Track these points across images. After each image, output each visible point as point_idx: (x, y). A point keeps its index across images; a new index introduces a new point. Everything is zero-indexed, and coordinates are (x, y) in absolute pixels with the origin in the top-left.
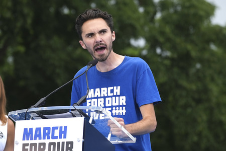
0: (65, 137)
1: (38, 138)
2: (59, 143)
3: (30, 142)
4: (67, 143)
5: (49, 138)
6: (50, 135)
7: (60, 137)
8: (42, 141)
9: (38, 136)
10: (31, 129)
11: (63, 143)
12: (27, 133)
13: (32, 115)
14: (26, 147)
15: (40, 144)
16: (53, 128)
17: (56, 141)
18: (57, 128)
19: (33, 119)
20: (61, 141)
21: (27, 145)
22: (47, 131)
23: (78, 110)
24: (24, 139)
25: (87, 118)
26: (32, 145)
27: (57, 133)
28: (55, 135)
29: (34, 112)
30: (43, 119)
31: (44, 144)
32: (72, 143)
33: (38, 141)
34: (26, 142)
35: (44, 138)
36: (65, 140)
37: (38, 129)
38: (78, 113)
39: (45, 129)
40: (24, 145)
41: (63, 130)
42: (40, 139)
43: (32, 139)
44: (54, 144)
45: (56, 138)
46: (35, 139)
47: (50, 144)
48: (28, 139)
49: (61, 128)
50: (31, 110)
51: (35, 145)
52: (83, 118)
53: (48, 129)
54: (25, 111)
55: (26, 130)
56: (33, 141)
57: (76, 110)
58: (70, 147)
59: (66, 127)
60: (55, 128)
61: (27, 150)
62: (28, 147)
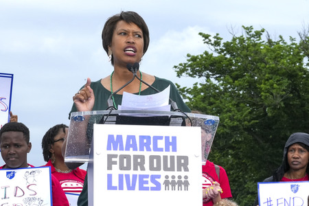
0: (175, 150)
1: (131, 149)
2: (165, 157)
3: (119, 153)
4: (179, 158)
5: (149, 150)
6: (151, 146)
7: (167, 150)
8: (138, 153)
9: (131, 146)
10: (120, 137)
11: (172, 157)
12: (113, 142)
14: (114, 159)
15: (136, 157)
16: (154, 137)
17: (161, 154)
18: (161, 138)
20: (169, 154)
21: (115, 156)
22: (145, 141)
24: (109, 148)
26: (122, 157)
27: (161, 144)
28: (159, 147)
31: (142, 157)
32: (186, 158)
33: (131, 153)
35: (142, 149)
36: (175, 154)
37: (130, 137)
39: (142, 138)
40: (110, 157)
42: (135, 149)
43: (121, 149)
45: (161, 150)
46: (127, 149)
47: (152, 158)
48: (115, 149)
49: (167, 138)
53: (148, 138)
55: (111, 137)
56: (125, 153)
58: (183, 163)
59: (175, 137)
60: (156, 138)
61: (115, 163)
62: (116, 160)
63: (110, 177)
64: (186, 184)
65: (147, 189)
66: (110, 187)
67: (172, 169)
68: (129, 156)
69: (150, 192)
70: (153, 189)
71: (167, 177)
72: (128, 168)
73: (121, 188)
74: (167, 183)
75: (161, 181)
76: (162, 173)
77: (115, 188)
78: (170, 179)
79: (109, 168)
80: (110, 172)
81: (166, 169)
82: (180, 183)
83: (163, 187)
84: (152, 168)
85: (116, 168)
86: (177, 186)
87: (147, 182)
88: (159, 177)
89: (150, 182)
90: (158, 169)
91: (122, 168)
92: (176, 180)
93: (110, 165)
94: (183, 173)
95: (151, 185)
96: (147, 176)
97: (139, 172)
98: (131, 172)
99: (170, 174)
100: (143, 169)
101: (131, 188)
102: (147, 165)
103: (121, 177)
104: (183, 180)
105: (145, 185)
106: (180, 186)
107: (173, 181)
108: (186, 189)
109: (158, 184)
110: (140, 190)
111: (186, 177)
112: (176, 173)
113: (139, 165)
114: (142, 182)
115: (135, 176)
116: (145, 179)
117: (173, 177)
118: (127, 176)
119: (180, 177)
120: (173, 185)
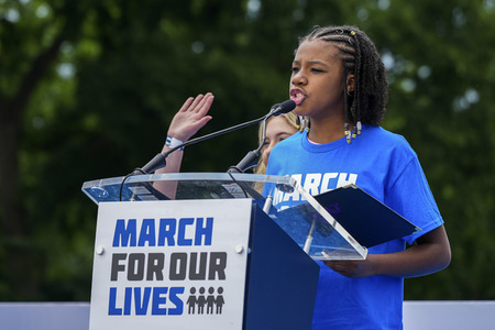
0: (208, 242)
1: (147, 243)
2: (194, 255)
3: (129, 250)
4: (214, 255)
5: (171, 243)
6: (176, 237)
7: (198, 242)
8: (156, 249)
9: (147, 237)
10: (133, 223)
11: (204, 255)
12: (124, 231)
13: (134, 190)
14: (121, 262)
15: (152, 256)
16: (182, 220)
17: (188, 250)
18: (190, 221)
19: (137, 199)
20: (202, 248)
21: (123, 256)
22: (168, 228)
23: (239, 183)
24: (116, 244)
25: (259, 201)
26: (133, 257)
27: (190, 232)
28: (186, 237)
29: (140, 184)
30: (160, 199)
31: (161, 257)
32: (223, 256)
33: (146, 249)
34: (120, 250)
35: (161, 243)
36: (209, 250)
37: (149, 223)
38: (239, 188)
39: (164, 222)
40: (117, 257)
41: (204, 226)
42: (152, 244)
43: (133, 244)
44: (183, 256)
45: (189, 243)
46: (141, 244)
47: (175, 256)
48: (124, 245)
49: (200, 221)
50: (132, 179)
51: (140, 257)
52: (250, 200)
53: (172, 222)
54: (119, 180)
55: (120, 223)
56: (137, 250)
57: (234, 181)
58: (218, 264)
59: (212, 219)
60: (186, 222)
61: (122, 268)
62: (124, 263)
63: (113, 291)
64: (220, 301)
65: (163, 312)
66: (113, 311)
67: (201, 277)
68: (143, 255)
69: (167, 317)
70: (172, 312)
71: (193, 290)
72: (139, 277)
73: (127, 312)
74: (192, 301)
75: (184, 297)
76: (187, 284)
77: (118, 312)
78: (197, 295)
79: (114, 278)
80: (114, 284)
81: (193, 277)
82: (211, 298)
83: (186, 307)
84: (173, 276)
85: (122, 275)
86: (206, 305)
87: (163, 301)
88: (181, 290)
89: (168, 300)
90: (181, 277)
91: (131, 277)
92: (206, 294)
93: (116, 269)
94: (216, 283)
95: (169, 305)
96: (164, 290)
97: (155, 283)
98: (143, 284)
99: (198, 284)
100: (160, 277)
101: (141, 311)
102: (166, 271)
103: (128, 291)
104: (216, 294)
105: (161, 306)
106: (210, 305)
107: (202, 298)
108: (219, 311)
109: (179, 303)
110: (153, 314)
111: (220, 290)
112: (206, 283)
113: (156, 271)
114: (157, 301)
115: (148, 290)
116: (161, 296)
117: (202, 290)
118: (138, 290)
119: (211, 290)
120: (201, 305)
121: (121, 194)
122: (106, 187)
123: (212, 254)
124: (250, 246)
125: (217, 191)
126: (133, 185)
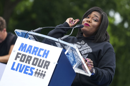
0: (46, 57)
1: (28, 52)
3: (22, 53)
4: (47, 62)
5: (35, 54)
6: (37, 53)
7: (43, 57)
8: (30, 55)
9: (29, 51)
10: (26, 45)
12: (23, 47)
13: (30, 36)
14: (19, 55)
15: (29, 56)
17: (39, 58)
18: (43, 50)
19: (29, 39)
20: (43, 59)
21: (20, 54)
22: (36, 50)
23: (60, 43)
24: (19, 50)
25: (64, 50)
26: (23, 55)
27: (42, 53)
28: (40, 54)
29: (32, 35)
31: (31, 57)
32: (49, 63)
33: (28, 54)
35: (32, 53)
36: (46, 60)
39: (35, 48)
40: (18, 54)
41: (46, 52)
42: (30, 53)
43: (24, 51)
44: (37, 59)
45: (40, 56)
46: (27, 52)
47: (35, 58)
48: (22, 51)
50: (30, 33)
51: (25, 56)
52: (62, 49)
53: (37, 48)
54: (26, 32)
56: (25, 53)
57: (59, 42)
58: (47, 65)
59: (49, 51)
60: (41, 49)
61: (19, 57)
62: (20, 56)
63: (14, 63)
64: (44, 75)
65: (27, 73)
66: (12, 68)
67: (41, 67)
69: (27, 75)
70: (29, 74)
71: (37, 70)
72: (23, 61)
73: (16, 70)
74: (36, 73)
75: (34, 71)
76: (36, 67)
77: (14, 69)
78: (38, 71)
79: (16, 59)
80: (15, 61)
81: (39, 66)
82: (42, 74)
83: (34, 74)
84: (33, 64)
85: (18, 59)
86: (40, 75)
87: (28, 70)
88: (34, 69)
89: (29, 70)
90: (35, 65)
91: (21, 60)
92: (41, 72)
93: (17, 57)
94: (45, 70)
95: (29, 72)
96: (29, 67)
97: (27, 64)
98: (24, 64)
99: (39, 68)
100: (29, 63)
101: (20, 71)
102: (31, 62)
103: (19, 64)
104: (43, 73)
105: (27, 71)
106: (41, 75)
107: (39, 73)
108: (43, 78)
109: (32, 72)
110: (24, 73)
111: (45, 72)
112: (42, 69)
113: (28, 61)
114: (26, 70)
115: (24, 66)
116: (28, 68)
117: (40, 71)
118: (21, 65)
119: (43, 71)
120: (38, 75)
121: (25, 36)
122: (22, 33)
123: (46, 61)
124: (58, 62)
125: (53, 43)
126: (30, 34)
